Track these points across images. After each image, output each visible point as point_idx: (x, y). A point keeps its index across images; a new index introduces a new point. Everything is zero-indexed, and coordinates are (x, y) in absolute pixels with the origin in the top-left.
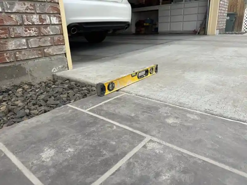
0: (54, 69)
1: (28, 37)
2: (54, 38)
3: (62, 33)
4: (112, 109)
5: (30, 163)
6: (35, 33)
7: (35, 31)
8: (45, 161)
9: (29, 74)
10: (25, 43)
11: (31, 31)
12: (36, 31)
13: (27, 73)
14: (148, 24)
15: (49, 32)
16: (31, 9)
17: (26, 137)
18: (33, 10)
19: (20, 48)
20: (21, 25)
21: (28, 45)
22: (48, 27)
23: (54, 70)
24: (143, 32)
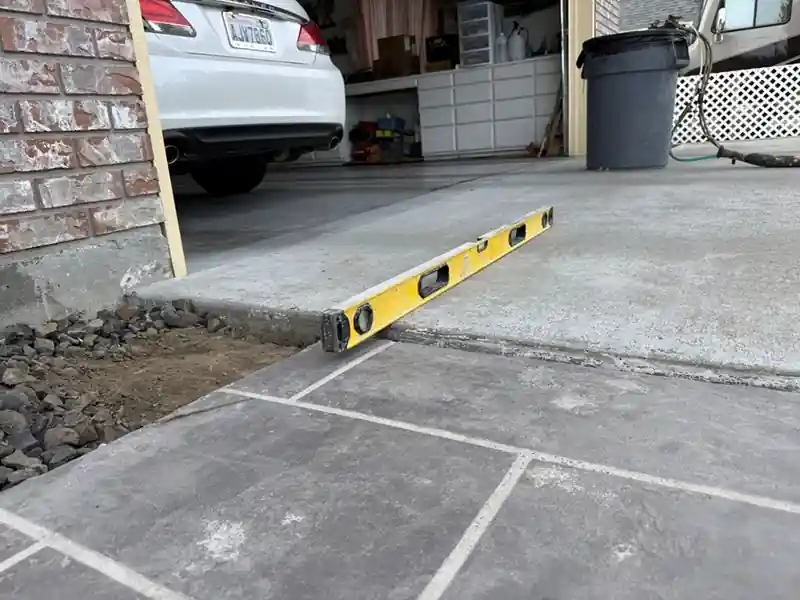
0: (127, 276)
1: (39, 171)
2: (125, 174)
3: (149, 158)
4: (374, 388)
5: (177, 574)
6: (61, 158)
7: (61, 153)
8: (226, 562)
9: (44, 298)
10: (28, 191)
11: (50, 154)
12: (66, 154)
13: (37, 293)
14: (388, 134)
15: (108, 155)
16: (45, 83)
17: (124, 499)
18: (52, 84)
19: (12, 211)
20: (13, 133)
21: (38, 199)
22: (105, 141)
23: (129, 279)
24: (375, 158)
